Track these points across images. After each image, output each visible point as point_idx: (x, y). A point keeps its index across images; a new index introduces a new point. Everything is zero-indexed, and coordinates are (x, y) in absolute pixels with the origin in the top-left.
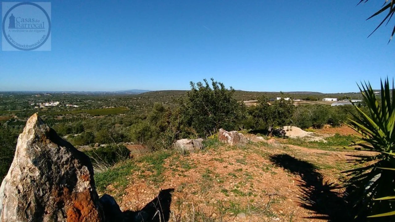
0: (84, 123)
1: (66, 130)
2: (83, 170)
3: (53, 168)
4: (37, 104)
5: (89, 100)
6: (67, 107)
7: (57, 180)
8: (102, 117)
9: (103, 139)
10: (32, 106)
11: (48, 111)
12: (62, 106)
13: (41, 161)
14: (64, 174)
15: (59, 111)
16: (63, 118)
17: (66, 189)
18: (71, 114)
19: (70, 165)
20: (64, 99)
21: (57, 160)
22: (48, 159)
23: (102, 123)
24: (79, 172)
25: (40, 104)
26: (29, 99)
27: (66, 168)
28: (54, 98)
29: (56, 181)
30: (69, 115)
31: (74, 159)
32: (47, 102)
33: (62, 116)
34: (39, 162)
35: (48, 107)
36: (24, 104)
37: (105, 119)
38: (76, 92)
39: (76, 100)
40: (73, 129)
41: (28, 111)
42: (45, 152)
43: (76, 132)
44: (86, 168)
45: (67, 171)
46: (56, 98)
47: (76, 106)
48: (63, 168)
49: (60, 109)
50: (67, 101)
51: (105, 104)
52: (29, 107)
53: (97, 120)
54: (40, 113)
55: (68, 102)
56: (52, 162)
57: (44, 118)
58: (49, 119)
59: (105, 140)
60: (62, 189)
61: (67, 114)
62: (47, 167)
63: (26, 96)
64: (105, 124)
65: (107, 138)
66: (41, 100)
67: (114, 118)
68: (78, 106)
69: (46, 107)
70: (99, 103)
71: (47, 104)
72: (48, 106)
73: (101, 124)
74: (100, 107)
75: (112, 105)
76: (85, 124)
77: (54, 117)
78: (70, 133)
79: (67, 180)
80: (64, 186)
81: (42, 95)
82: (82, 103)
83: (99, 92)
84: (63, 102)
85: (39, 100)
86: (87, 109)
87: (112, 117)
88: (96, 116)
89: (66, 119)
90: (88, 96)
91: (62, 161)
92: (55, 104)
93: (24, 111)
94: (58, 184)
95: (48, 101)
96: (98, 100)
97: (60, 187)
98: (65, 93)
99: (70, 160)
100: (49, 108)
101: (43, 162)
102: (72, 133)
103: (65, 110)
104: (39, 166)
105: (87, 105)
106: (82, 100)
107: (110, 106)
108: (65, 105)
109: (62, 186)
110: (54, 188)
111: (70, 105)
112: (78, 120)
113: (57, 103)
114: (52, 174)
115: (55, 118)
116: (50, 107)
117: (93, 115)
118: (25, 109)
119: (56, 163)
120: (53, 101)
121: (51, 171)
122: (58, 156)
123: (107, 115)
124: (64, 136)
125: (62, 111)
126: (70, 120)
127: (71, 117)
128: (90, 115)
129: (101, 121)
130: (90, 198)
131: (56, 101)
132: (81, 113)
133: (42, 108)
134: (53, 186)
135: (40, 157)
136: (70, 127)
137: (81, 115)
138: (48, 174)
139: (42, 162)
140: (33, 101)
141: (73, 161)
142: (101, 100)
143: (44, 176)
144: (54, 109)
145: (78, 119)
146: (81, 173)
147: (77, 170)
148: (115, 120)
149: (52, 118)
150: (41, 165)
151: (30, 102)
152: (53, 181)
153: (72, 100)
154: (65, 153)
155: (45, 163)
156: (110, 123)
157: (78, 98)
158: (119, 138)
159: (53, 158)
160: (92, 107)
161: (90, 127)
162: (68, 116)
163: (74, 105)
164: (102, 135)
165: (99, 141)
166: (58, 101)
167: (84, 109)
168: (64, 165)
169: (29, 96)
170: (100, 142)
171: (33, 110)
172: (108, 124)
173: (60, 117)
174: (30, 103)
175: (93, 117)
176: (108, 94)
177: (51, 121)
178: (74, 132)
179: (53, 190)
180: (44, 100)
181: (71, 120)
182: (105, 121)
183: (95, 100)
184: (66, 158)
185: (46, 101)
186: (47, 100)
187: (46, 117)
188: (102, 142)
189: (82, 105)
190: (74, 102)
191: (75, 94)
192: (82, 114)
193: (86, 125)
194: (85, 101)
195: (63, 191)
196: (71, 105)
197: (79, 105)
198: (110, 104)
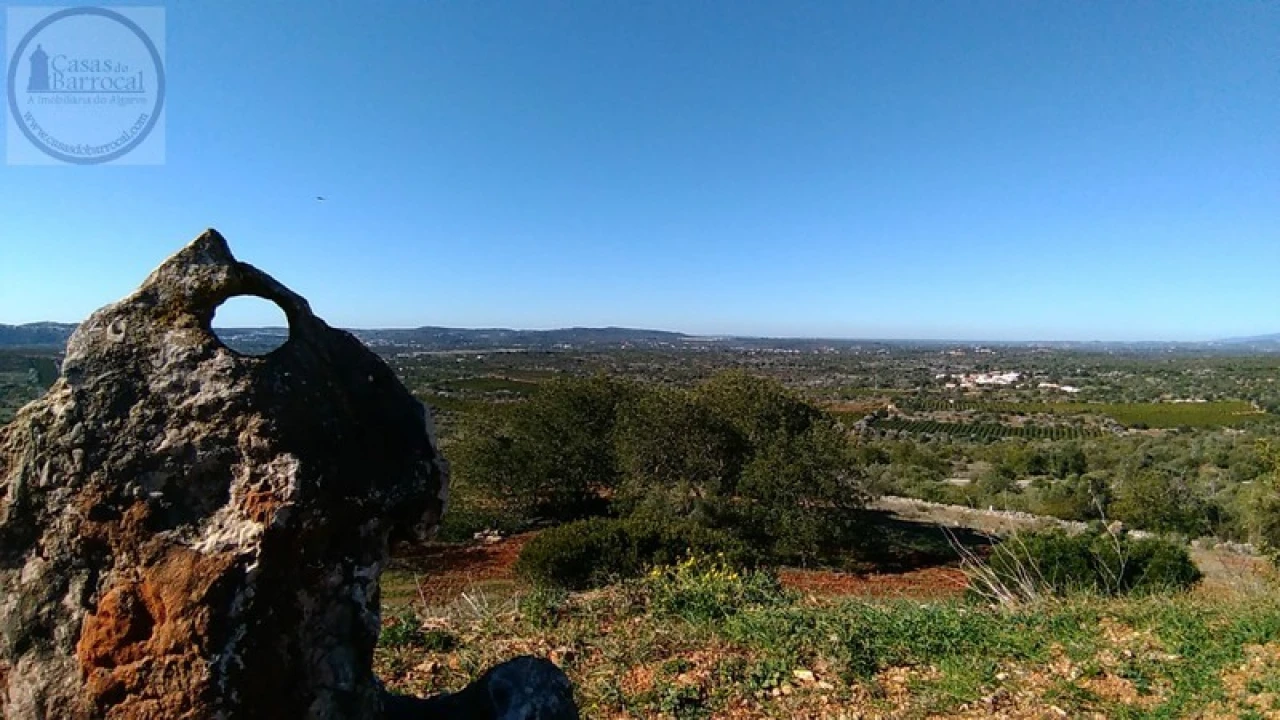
0: (1090, 444)
1: (1029, 460)
2: (271, 470)
3: (132, 414)
4: (953, 376)
5: (1116, 372)
6: (1042, 392)
7: (125, 459)
8: (1156, 433)
9: (1140, 511)
10: (936, 381)
11: (981, 398)
12: (1025, 388)
13: (98, 375)
14: (166, 449)
15: (1017, 401)
16: (1029, 422)
17: (142, 508)
18: (1051, 412)
19: (217, 429)
20: (1033, 366)
21: (165, 390)
22: (130, 376)
23: (1151, 454)
24: (247, 470)
25: (962, 376)
26: (932, 361)
27: (192, 434)
28: (1003, 360)
29: (118, 463)
30: (1045, 416)
31: (250, 412)
32: (981, 373)
33: (1025, 419)
34: (89, 374)
35: (985, 388)
36: (916, 375)
37: (1166, 440)
38: (1071, 343)
39: (1073, 369)
40: (1051, 461)
41: (926, 394)
42: (135, 350)
43: (1060, 474)
44: (293, 468)
45: (189, 445)
46: (1008, 362)
47: (1069, 389)
48: (179, 428)
49: (1018, 395)
50: (1042, 372)
51: (1170, 388)
52: (928, 383)
53: (1136, 443)
54: (959, 402)
55: (1046, 374)
56: (146, 391)
57: (971, 417)
58: (982, 423)
59: (1150, 518)
60: (129, 502)
61: (1040, 414)
62: (108, 401)
63: (923, 352)
64: (1164, 458)
65: (1155, 512)
66: (963, 365)
67: (1202, 442)
68: (1076, 390)
69: (979, 385)
70: (1148, 383)
71: (981, 379)
72: (982, 385)
73: (1150, 457)
74: (1153, 398)
75: (1196, 393)
76: (1093, 452)
77: (1000, 418)
78: (1041, 474)
79: (171, 480)
80: (143, 496)
81: (968, 351)
82: (1091, 380)
83: (1153, 343)
84: (1031, 375)
85: (959, 364)
86: (1107, 401)
87: (1193, 437)
88: (1135, 427)
89: (1034, 429)
90: (1113, 356)
91: (186, 403)
92: (1004, 380)
93: (915, 393)
94: (118, 477)
95: (986, 369)
96: (1147, 372)
97: (121, 488)
98: (1039, 345)
99: (224, 409)
100: (987, 391)
101: (103, 380)
102: (1047, 473)
103: (1034, 399)
104: (84, 387)
105: (1104, 387)
106: (1091, 369)
107: (1188, 397)
108: (1035, 385)
109: (131, 490)
110: (93, 480)
111: (1049, 385)
112: (1073, 434)
113: (1010, 377)
114: (115, 430)
115: (1001, 422)
116: (988, 388)
117: (1126, 425)
118: (918, 388)
119: (158, 401)
120: (1001, 369)
121: (118, 421)
122: (180, 379)
123: (1176, 430)
124: (1019, 479)
125: (1026, 402)
126: (1048, 432)
127: (1052, 424)
128: (1113, 421)
129: (1151, 447)
130: (204, 592)
131: (1009, 370)
132: (1085, 412)
133: (966, 389)
134: (96, 473)
135: (102, 360)
136: (1041, 454)
137: (1082, 421)
138: (100, 426)
139: (100, 377)
140: (941, 366)
141: (239, 419)
142: (1157, 373)
143: (80, 424)
144: (999, 395)
145: (1073, 432)
146: (254, 478)
147: (247, 459)
148: (1203, 449)
149: (993, 421)
150: (91, 386)
151: (933, 369)
152: (104, 457)
153: (1059, 369)
154: (216, 378)
155: (110, 386)
156: (1181, 460)
157: (1078, 362)
158: (1203, 518)
159: (153, 380)
160: (1123, 396)
161: (1109, 462)
162: (1041, 418)
163: (1065, 384)
164: (1140, 495)
165: (1125, 516)
166: (1015, 369)
167: (1098, 400)
168: (192, 419)
169: (931, 354)
170: (1128, 521)
171: (940, 391)
172: (1174, 461)
173: (1018, 421)
174: (934, 372)
175: (1126, 429)
176: (1185, 350)
177: (988, 430)
178: (1054, 471)
179: (89, 486)
180: (973, 366)
181: (1052, 433)
182: (1165, 448)
183: (1135, 373)
184: (210, 396)
185: (979, 369)
186: (983, 365)
187: (977, 417)
188: (1136, 520)
189: (1091, 387)
190: (1066, 374)
191: (1070, 351)
192: (1088, 418)
193: (1097, 453)
194: (1099, 375)
195: (124, 510)
196: (1055, 385)
197: (1080, 387)
198: (1191, 389)
